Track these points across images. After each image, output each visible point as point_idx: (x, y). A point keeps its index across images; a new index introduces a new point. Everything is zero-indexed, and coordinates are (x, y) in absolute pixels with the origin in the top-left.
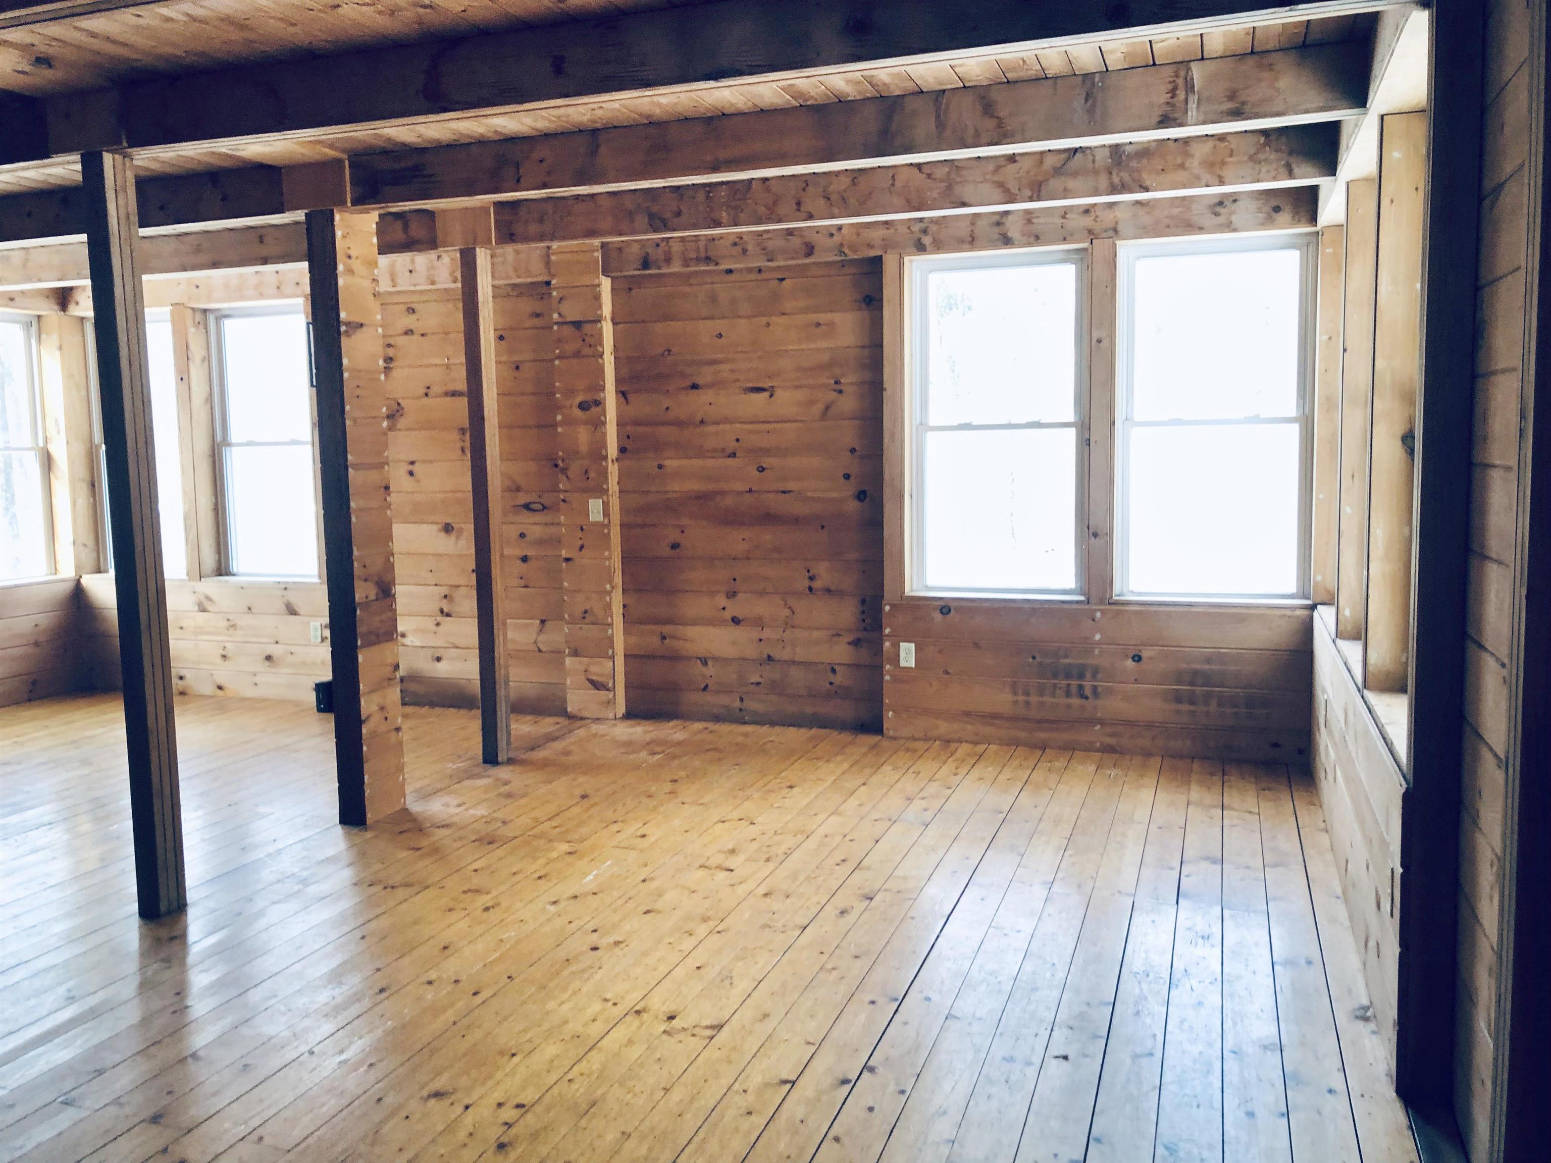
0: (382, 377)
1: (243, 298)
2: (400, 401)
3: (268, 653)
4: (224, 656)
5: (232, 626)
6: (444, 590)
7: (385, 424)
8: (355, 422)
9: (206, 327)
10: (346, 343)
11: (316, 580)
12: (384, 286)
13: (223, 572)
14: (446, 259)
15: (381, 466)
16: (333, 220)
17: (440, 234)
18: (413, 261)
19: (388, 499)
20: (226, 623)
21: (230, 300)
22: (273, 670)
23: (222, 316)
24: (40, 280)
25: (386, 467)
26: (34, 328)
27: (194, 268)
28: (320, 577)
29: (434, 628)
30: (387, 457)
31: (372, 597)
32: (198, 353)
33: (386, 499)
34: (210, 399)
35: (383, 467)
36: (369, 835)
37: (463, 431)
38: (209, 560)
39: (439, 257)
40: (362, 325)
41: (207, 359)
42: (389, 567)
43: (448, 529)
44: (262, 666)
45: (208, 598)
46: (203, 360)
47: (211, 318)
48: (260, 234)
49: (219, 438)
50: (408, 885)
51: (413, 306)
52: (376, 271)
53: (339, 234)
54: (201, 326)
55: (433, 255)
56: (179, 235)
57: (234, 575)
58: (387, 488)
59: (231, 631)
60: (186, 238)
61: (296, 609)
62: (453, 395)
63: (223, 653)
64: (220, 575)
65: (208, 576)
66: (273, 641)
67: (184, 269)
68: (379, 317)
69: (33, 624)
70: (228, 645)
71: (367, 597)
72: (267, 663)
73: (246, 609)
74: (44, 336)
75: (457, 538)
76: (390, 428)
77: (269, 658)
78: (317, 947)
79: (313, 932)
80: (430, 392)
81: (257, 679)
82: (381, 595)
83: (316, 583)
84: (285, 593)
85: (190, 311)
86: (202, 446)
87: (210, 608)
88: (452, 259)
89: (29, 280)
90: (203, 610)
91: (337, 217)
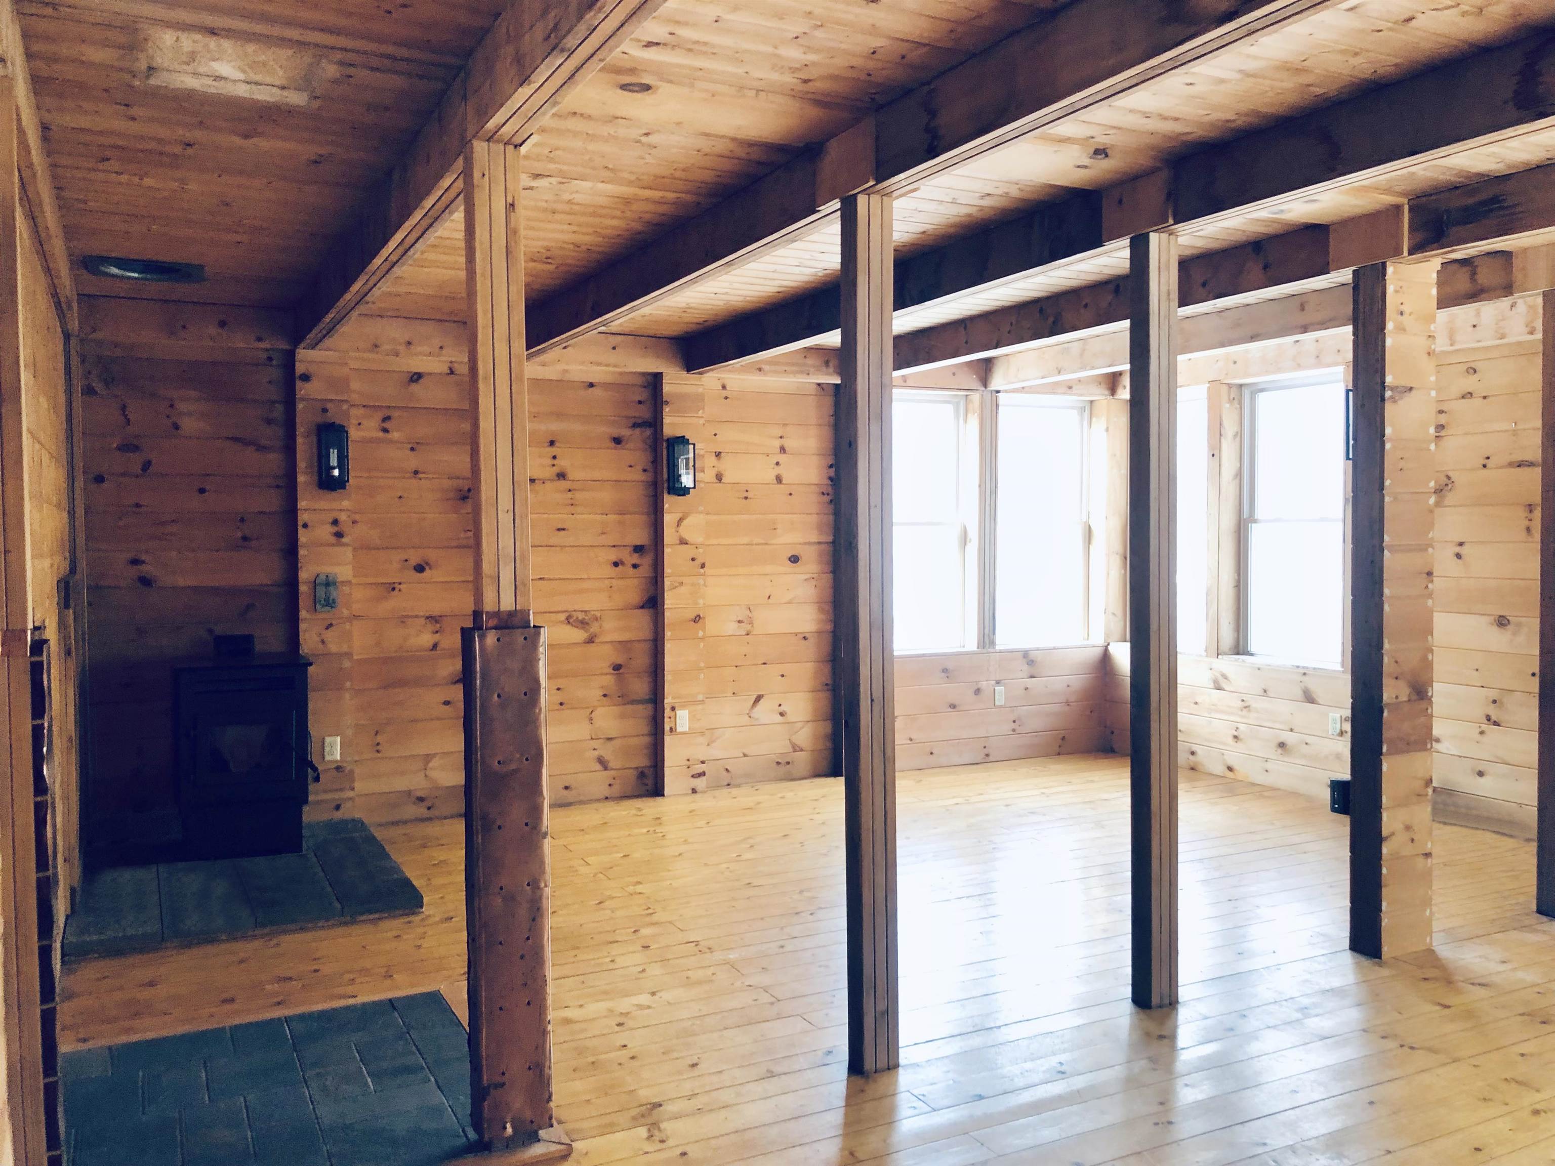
0: (1432, 447)
1: (1279, 370)
2: (1450, 474)
3: (1281, 740)
4: (1236, 737)
5: (1246, 707)
6: (1494, 694)
7: (1432, 500)
8: (1395, 499)
9: (1240, 403)
10: (1390, 410)
11: (1338, 667)
12: (1441, 344)
13: (1241, 652)
14: (1521, 307)
15: (1423, 549)
16: (1384, 274)
17: (1518, 275)
18: (1478, 314)
19: (1430, 586)
20: (1241, 704)
21: (1267, 372)
22: (1286, 759)
23: (1255, 390)
24: (1093, 368)
25: (1430, 550)
26: (1086, 414)
27: (1231, 343)
28: (1343, 665)
29: (1478, 737)
30: (1432, 538)
31: (1404, 698)
32: (1230, 428)
33: (1427, 587)
34: (1239, 474)
35: (1426, 550)
36: (1385, 972)
37: (1530, 508)
38: (1228, 637)
39: (1512, 306)
40: (1411, 389)
41: (1239, 435)
42: (1427, 665)
43: (1502, 622)
44: (1273, 753)
45: (1225, 677)
46: (1235, 436)
47: (1246, 393)
48: (1301, 302)
49: (1246, 514)
50: (1431, 1050)
51: (1473, 365)
52: (1432, 327)
53: (1390, 289)
54: (1236, 402)
55: (1505, 302)
56: (1220, 312)
57: (1252, 655)
58: (1430, 574)
59: (1245, 712)
60: (1227, 313)
61: (1315, 697)
62: (1519, 466)
63: (1236, 733)
64: (1238, 654)
65: (1226, 654)
66: (1287, 728)
67: (1223, 345)
68: (1433, 378)
69: (1066, 685)
70: (1242, 727)
71: (1397, 697)
72: (1280, 751)
73: (1262, 693)
74: (1094, 420)
75: (1514, 634)
76: (1438, 504)
77: (1282, 745)
78: (1316, 1097)
79: (1312, 1076)
80: (1490, 463)
81: (1269, 766)
82: (1414, 697)
83: (1338, 671)
84: (1304, 678)
85: (1225, 388)
86: (1228, 521)
87: (1224, 686)
88: (1530, 307)
89: (1083, 368)
90: (1219, 688)
91: (1390, 270)
